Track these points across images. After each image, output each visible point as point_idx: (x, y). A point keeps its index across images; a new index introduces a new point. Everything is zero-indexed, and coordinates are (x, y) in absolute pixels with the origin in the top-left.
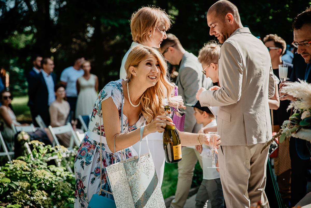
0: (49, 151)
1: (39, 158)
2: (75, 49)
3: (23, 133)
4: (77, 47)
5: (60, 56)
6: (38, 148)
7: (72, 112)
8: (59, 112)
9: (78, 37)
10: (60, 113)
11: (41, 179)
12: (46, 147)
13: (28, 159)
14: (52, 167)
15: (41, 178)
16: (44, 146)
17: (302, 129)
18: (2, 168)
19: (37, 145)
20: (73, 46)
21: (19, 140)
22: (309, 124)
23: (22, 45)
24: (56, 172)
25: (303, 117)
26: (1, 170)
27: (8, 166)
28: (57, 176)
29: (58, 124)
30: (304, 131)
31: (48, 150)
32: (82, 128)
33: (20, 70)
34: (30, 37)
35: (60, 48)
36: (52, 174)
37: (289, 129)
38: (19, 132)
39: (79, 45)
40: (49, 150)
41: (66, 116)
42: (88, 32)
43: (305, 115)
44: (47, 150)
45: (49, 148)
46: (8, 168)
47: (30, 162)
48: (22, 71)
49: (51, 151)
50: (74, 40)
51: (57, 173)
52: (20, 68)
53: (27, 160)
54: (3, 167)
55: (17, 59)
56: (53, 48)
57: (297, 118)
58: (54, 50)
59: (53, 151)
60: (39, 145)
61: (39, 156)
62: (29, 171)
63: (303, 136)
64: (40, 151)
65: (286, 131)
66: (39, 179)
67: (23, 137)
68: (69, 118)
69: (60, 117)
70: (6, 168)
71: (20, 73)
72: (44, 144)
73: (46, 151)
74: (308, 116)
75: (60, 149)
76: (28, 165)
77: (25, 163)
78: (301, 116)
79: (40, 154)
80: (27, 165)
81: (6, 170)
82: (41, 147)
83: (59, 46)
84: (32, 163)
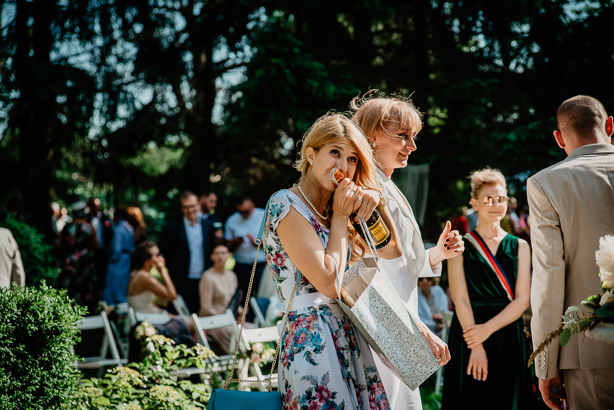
0: (182, 355)
1: (164, 366)
2: (255, 177)
3: (146, 324)
4: (258, 173)
5: (229, 190)
6: (163, 349)
7: (241, 292)
8: (215, 290)
9: (262, 155)
10: (218, 292)
11: (161, 403)
12: (178, 347)
13: (145, 367)
14: (185, 384)
15: (162, 400)
16: (174, 346)
17: (602, 323)
18: (99, 382)
19: (161, 342)
20: (252, 171)
21: (138, 337)
22: (612, 314)
23: (163, 169)
24: (192, 392)
25: (602, 302)
26: (98, 385)
27: (110, 379)
28: (192, 400)
29: (212, 311)
30: (604, 327)
31: (180, 354)
32: (256, 321)
33: (158, 214)
34: (178, 154)
35: (228, 174)
36: (185, 395)
37: (576, 322)
38: (139, 323)
39: (263, 170)
40: (182, 352)
41: (228, 299)
42: (282, 146)
43: (607, 298)
44: (178, 353)
45: (182, 349)
46: (108, 382)
47: (148, 373)
48: (162, 215)
49: (186, 355)
50: (254, 160)
51: (193, 394)
52: (160, 210)
53: (143, 369)
54: (100, 380)
55: (152, 192)
56: (216, 175)
57: (594, 304)
58: (215, 179)
59: (189, 355)
60: (165, 343)
61: (164, 362)
62: (144, 389)
63: (601, 335)
64: (167, 354)
65: (570, 326)
66: (158, 402)
67: (145, 331)
68: (234, 302)
69: (217, 299)
70: (105, 382)
71: (158, 219)
72: (173, 342)
73: (177, 355)
74: (610, 301)
75: (200, 351)
76: (141, 376)
77: (137, 373)
78: (600, 301)
79: (166, 360)
80: (140, 378)
81: (105, 386)
82: (169, 348)
83: (227, 170)
84: (150, 375)
